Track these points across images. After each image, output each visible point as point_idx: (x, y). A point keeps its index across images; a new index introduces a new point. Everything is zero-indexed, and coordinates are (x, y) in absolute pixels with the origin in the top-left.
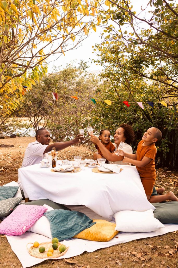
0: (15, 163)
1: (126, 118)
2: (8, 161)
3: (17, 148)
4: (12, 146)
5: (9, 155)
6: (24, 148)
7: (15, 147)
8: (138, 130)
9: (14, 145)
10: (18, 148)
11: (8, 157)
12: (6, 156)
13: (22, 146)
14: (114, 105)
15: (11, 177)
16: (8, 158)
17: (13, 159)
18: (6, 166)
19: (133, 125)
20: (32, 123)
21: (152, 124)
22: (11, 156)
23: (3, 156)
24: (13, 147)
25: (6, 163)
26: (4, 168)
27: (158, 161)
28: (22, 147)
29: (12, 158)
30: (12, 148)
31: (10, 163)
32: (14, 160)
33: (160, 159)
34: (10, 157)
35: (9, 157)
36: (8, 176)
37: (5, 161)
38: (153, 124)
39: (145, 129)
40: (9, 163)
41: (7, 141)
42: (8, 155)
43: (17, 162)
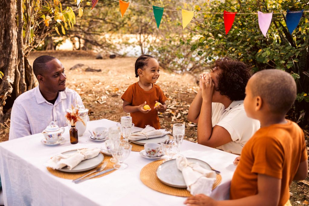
1: (248, 40)
7: (101, 72)
8: (268, 61)
9: (102, 69)
10: (107, 73)
19: (260, 51)
21: (297, 51)
27: (301, 117)
33: (304, 114)
38: (299, 52)
39: (282, 59)
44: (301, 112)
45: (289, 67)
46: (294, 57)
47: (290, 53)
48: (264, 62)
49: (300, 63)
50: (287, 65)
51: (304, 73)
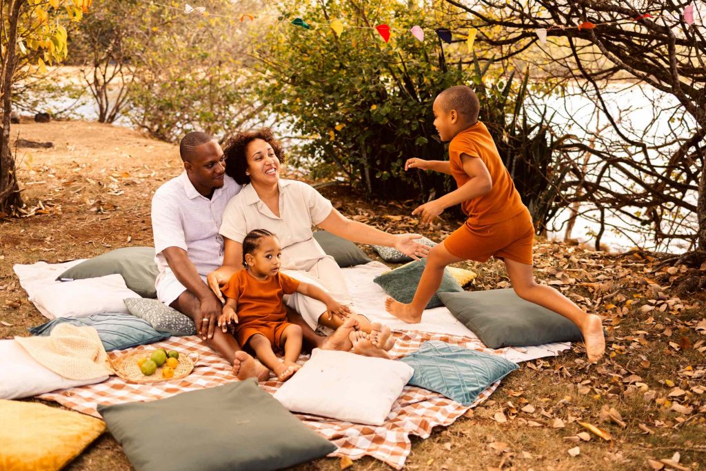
0: (72, 192)
2: (51, 186)
3: (63, 152)
4: (49, 145)
5: (49, 169)
6: (80, 150)
7: (55, 148)
8: (387, 121)
9: (54, 143)
10: (66, 150)
11: (49, 175)
12: (40, 171)
13: (74, 146)
14: (322, 55)
15: (71, 228)
16: (49, 178)
17: (63, 181)
18: (51, 199)
19: (374, 107)
20: (90, 85)
22: (53, 171)
23: (33, 172)
24: (51, 149)
25: (45, 191)
26: (45, 203)
28: (75, 149)
29: (59, 178)
30: (48, 149)
31: (57, 190)
32: (66, 184)
33: (434, 194)
34: (54, 174)
35: (52, 176)
36: (62, 227)
37: (40, 184)
40: (54, 192)
41: (29, 131)
42: (47, 168)
43: (74, 189)
44: (431, 191)
45: (415, 128)
46: (420, 116)
47: (413, 111)
48: (381, 123)
49: (427, 124)
50: (413, 126)
51: (432, 136)
